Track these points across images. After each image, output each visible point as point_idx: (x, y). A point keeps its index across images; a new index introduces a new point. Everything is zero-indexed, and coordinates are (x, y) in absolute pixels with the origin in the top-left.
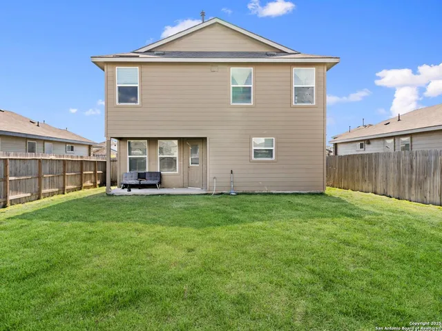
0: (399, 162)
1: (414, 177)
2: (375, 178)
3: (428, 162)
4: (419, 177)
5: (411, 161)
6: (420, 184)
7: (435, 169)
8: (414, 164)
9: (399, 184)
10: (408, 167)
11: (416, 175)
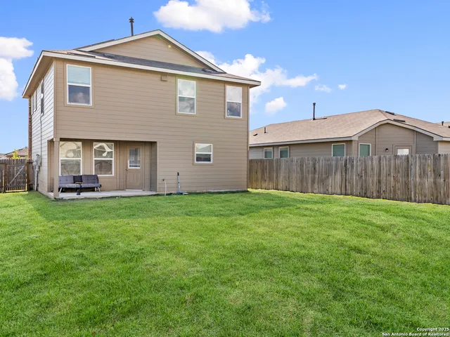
0: (302, 166)
1: (317, 176)
2: (277, 178)
3: (330, 165)
4: (322, 176)
5: (314, 165)
6: (323, 181)
7: (336, 170)
8: (317, 166)
9: (302, 181)
10: (311, 169)
11: (319, 174)
